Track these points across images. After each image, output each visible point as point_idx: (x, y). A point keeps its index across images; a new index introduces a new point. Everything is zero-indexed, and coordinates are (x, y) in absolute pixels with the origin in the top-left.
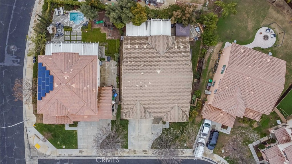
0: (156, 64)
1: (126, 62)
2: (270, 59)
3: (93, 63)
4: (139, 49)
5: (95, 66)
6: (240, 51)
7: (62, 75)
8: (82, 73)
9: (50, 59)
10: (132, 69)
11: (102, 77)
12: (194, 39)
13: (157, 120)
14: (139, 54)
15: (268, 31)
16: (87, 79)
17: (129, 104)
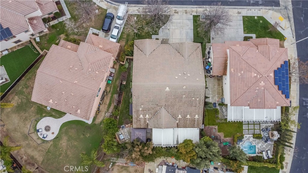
0: (169, 98)
1: (201, 99)
2: (49, 103)
3: (234, 99)
4: (187, 114)
5: (233, 95)
6: (81, 111)
7: (266, 86)
8: (246, 88)
9: (278, 103)
10: (194, 92)
11: (221, 86)
12: (125, 126)
13: (165, 42)
14: (187, 108)
15: (45, 136)
16: (241, 82)
17: (195, 57)
